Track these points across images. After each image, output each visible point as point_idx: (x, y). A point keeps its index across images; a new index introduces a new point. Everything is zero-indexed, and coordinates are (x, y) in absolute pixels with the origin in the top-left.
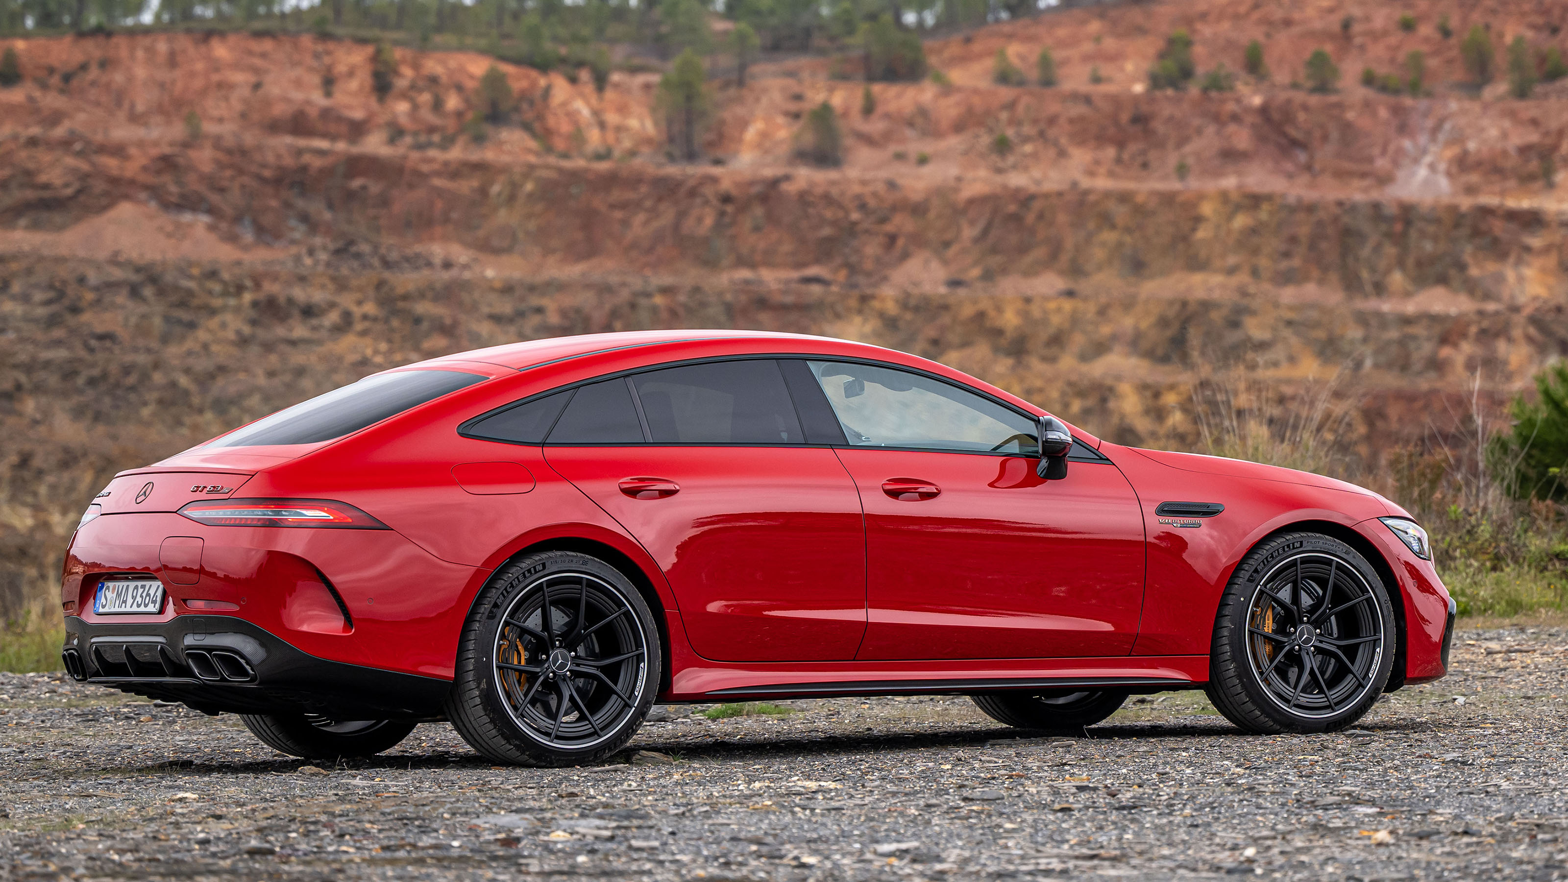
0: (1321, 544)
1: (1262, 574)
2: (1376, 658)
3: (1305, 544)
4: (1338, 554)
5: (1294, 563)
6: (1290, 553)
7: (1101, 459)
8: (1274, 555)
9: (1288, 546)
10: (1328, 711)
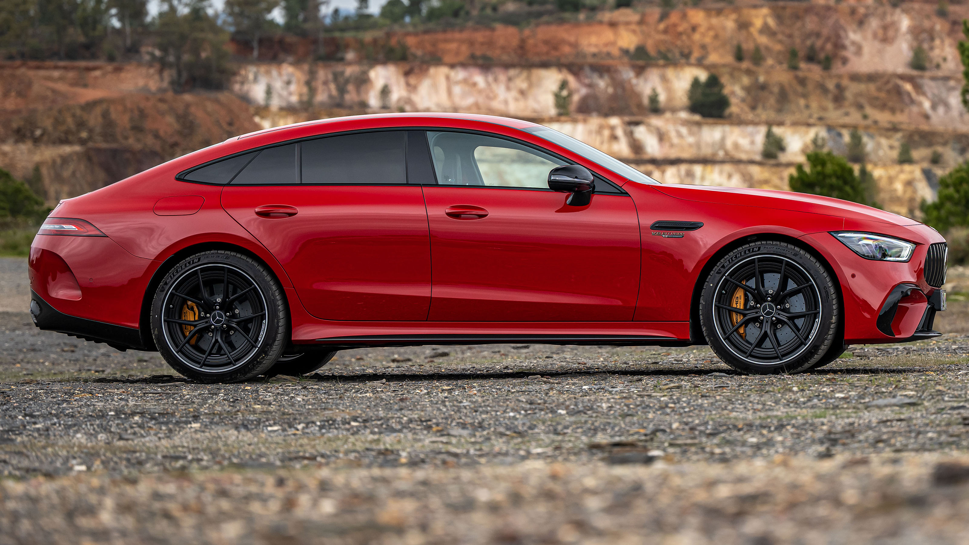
0: (774, 249)
1: (727, 268)
2: (815, 325)
3: (762, 249)
4: (787, 255)
5: (753, 261)
6: (749, 255)
7: (622, 193)
8: (738, 256)
9: (749, 250)
10: (776, 360)
